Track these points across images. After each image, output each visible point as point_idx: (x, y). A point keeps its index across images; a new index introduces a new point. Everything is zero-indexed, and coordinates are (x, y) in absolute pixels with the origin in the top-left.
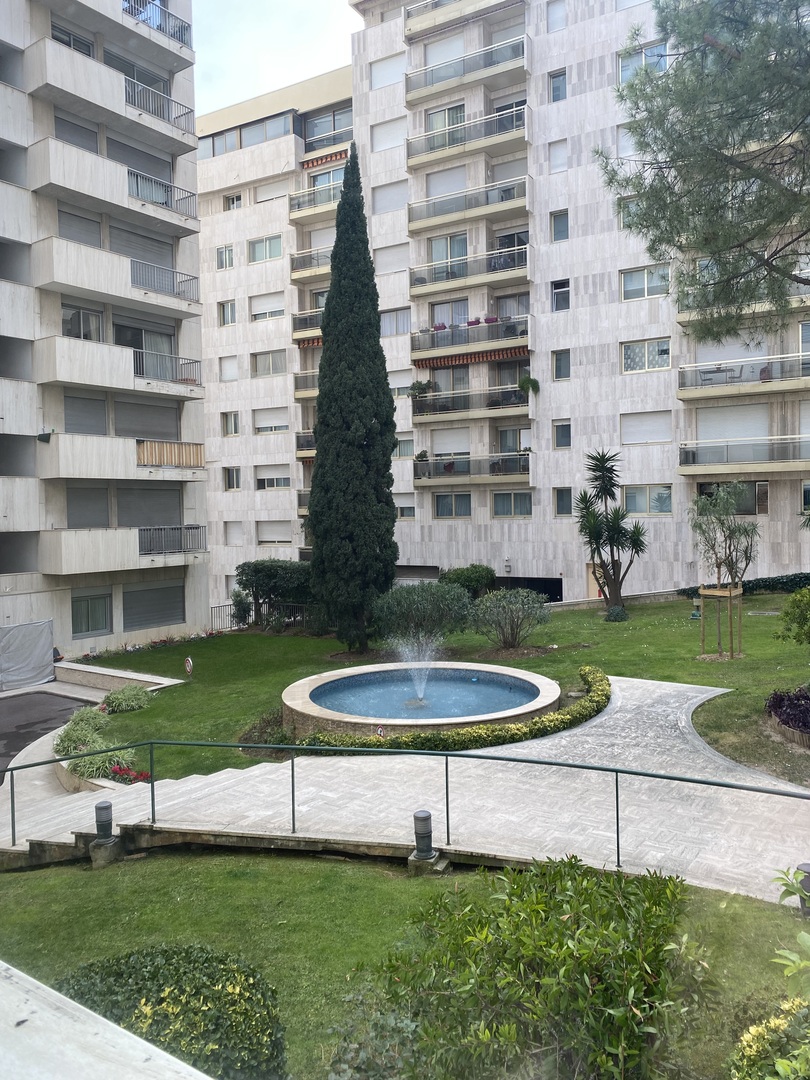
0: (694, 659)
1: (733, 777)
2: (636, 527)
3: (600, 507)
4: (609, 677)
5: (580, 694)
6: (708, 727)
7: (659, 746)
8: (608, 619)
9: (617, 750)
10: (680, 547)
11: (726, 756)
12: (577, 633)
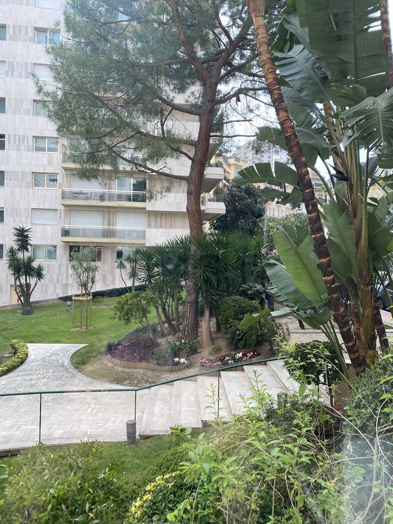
0: (68, 331)
1: (92, 386)
2: (39, 266)
3: (20, 255)
4: (27, 344)
5: (10, 355)
6: (78, 364)
7: (56, 376)
8: (23, 314)
9: (33, 382)
10: (60, 277)
11: (88, 376)
12: (6, 322)
